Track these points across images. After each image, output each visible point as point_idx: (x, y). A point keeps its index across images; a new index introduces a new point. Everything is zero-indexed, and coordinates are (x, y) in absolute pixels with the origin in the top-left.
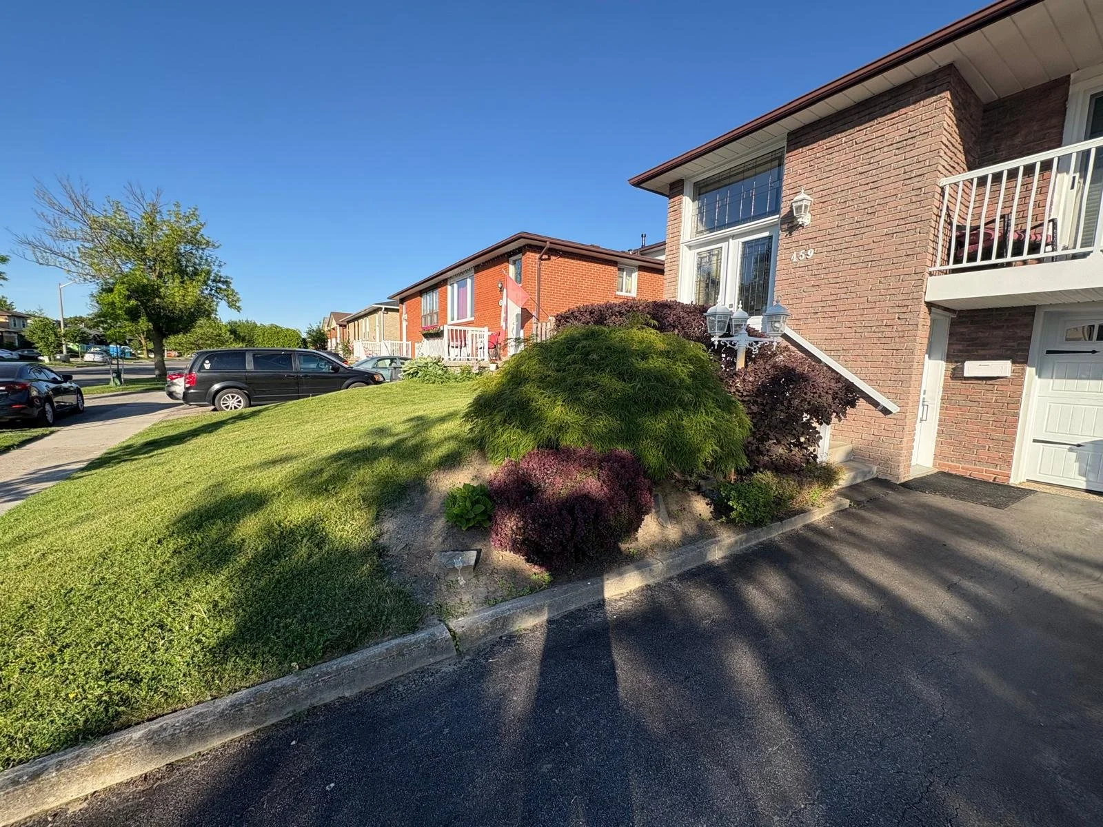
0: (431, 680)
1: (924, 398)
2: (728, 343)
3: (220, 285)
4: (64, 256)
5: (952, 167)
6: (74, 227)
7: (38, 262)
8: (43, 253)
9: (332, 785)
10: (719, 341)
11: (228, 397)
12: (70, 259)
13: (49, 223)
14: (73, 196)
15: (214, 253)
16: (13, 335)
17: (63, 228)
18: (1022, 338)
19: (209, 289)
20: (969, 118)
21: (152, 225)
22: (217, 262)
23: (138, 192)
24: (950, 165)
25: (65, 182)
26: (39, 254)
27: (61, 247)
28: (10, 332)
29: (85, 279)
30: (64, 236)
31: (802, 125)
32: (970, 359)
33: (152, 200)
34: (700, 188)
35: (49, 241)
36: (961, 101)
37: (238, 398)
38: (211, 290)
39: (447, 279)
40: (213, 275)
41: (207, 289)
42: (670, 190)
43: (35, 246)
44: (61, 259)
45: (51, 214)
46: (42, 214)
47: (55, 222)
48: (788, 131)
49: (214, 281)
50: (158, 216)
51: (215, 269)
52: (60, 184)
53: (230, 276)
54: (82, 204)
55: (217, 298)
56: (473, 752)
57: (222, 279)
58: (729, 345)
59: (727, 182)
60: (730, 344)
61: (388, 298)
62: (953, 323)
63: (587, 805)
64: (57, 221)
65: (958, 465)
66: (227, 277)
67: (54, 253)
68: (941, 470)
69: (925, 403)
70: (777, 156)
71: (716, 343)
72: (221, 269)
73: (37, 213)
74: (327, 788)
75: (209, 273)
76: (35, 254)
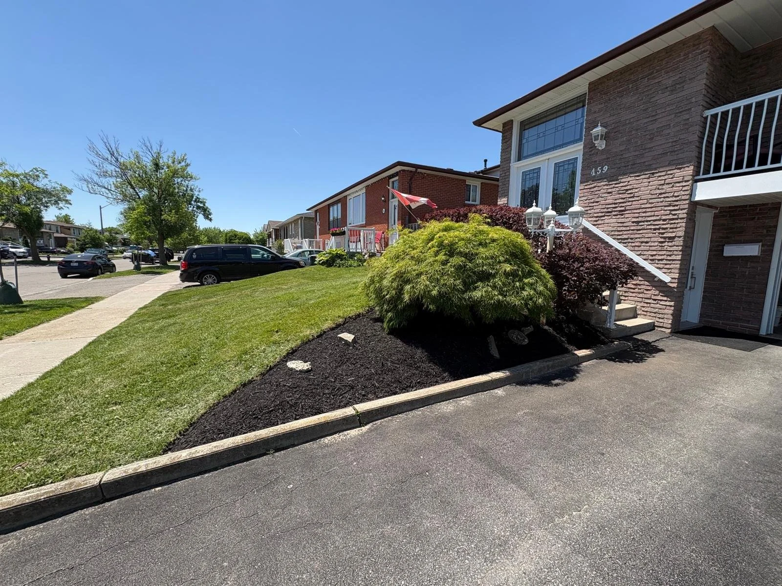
0: (344, 438)
1: (692, 273)
2: (541, 233)
3: (199, 204)
4: (105, 188)
5: (714, 102)
6: (111, 168)
7: (90, 192)
8: (93, 187)
9: (291, 486)
10: (535, 232)
11: (207, 277)
12: (109, 190)
13: (96, 166)
14: (110, 149)
15: (195, 183)
16: (74, 239)
17: (104, 169)
18: (770, 227)
19: (192, 207)
20: (729, 64)
21: (157, 166)
22: (198, 189)
23: (148, 145)
24: (712, 101)
25: (105, 141)
26: (90, 187)
27: (103, 182)
28: (72, 238)
29: (117, 202)
30: (105, 174)
31: (600, 77)
32: (729, 243)
33: (157, 149)
34: (525, 126)
35: (96, 178)
36: (721, 52)
37: (213, 277)
38: (194, 207)
39: (346, 196)
40: (195, 197)
41: (191, 207)
42: (503, 127)
43: (88, 182)
44: (103, 190)
45: (97, 161)
46: (92, 161)
47: (99, 165)
48: (589, 82)
49: (195, 201)
50: (161, 160)
51: (196, 193)
52: (102, 141)
53: (205, 198)
54: (116, 154)
55: (197, 212)
56: (371, 474)
57: (200, 200)
58: (541, 235)
59: (544, 120)
60: (543, 234)
61: (307, 210)
62: (716, 217)
63: (439, 503)
64: (101, 165)
65: (718, 321)
66: (203, 199)
67: (99, 186)
68: (705, 325)
69: (693, 276)
70: (581, 99)
71: (533, 233)
72: (200, 194)
73: (89, 161)
74: (289, 487)
75: (192, 196)
76: (88, 187)
